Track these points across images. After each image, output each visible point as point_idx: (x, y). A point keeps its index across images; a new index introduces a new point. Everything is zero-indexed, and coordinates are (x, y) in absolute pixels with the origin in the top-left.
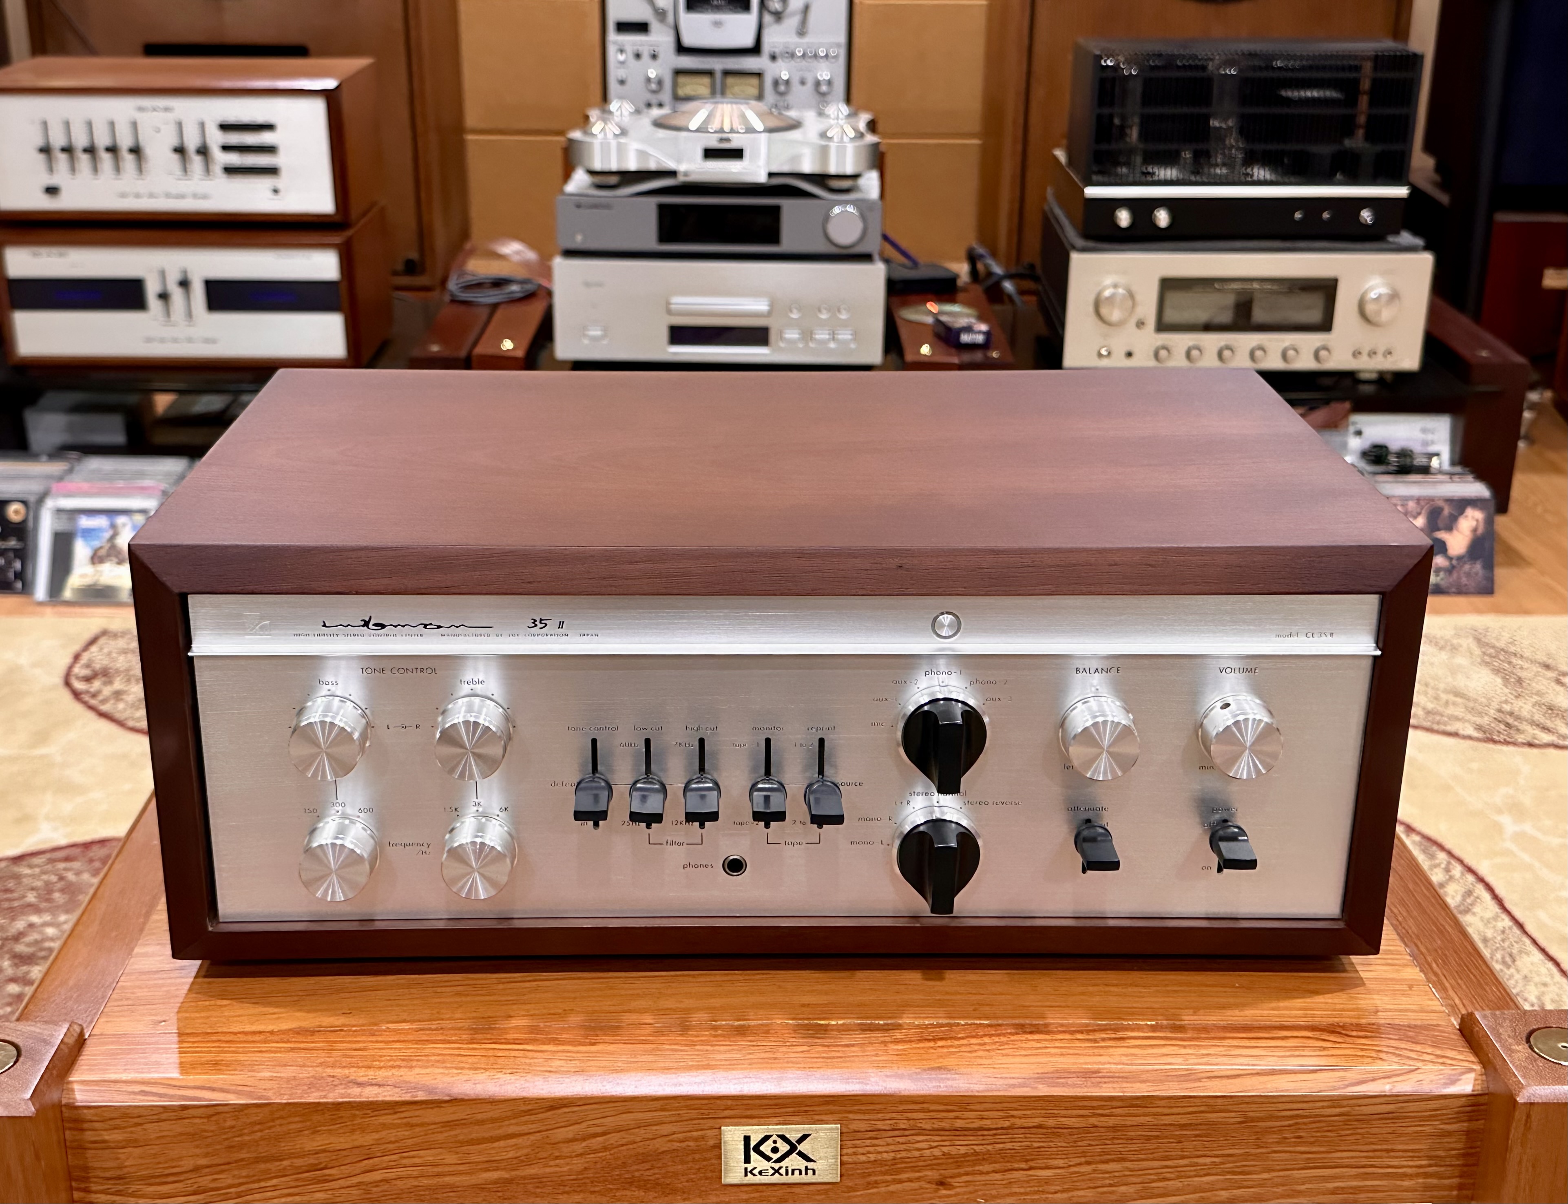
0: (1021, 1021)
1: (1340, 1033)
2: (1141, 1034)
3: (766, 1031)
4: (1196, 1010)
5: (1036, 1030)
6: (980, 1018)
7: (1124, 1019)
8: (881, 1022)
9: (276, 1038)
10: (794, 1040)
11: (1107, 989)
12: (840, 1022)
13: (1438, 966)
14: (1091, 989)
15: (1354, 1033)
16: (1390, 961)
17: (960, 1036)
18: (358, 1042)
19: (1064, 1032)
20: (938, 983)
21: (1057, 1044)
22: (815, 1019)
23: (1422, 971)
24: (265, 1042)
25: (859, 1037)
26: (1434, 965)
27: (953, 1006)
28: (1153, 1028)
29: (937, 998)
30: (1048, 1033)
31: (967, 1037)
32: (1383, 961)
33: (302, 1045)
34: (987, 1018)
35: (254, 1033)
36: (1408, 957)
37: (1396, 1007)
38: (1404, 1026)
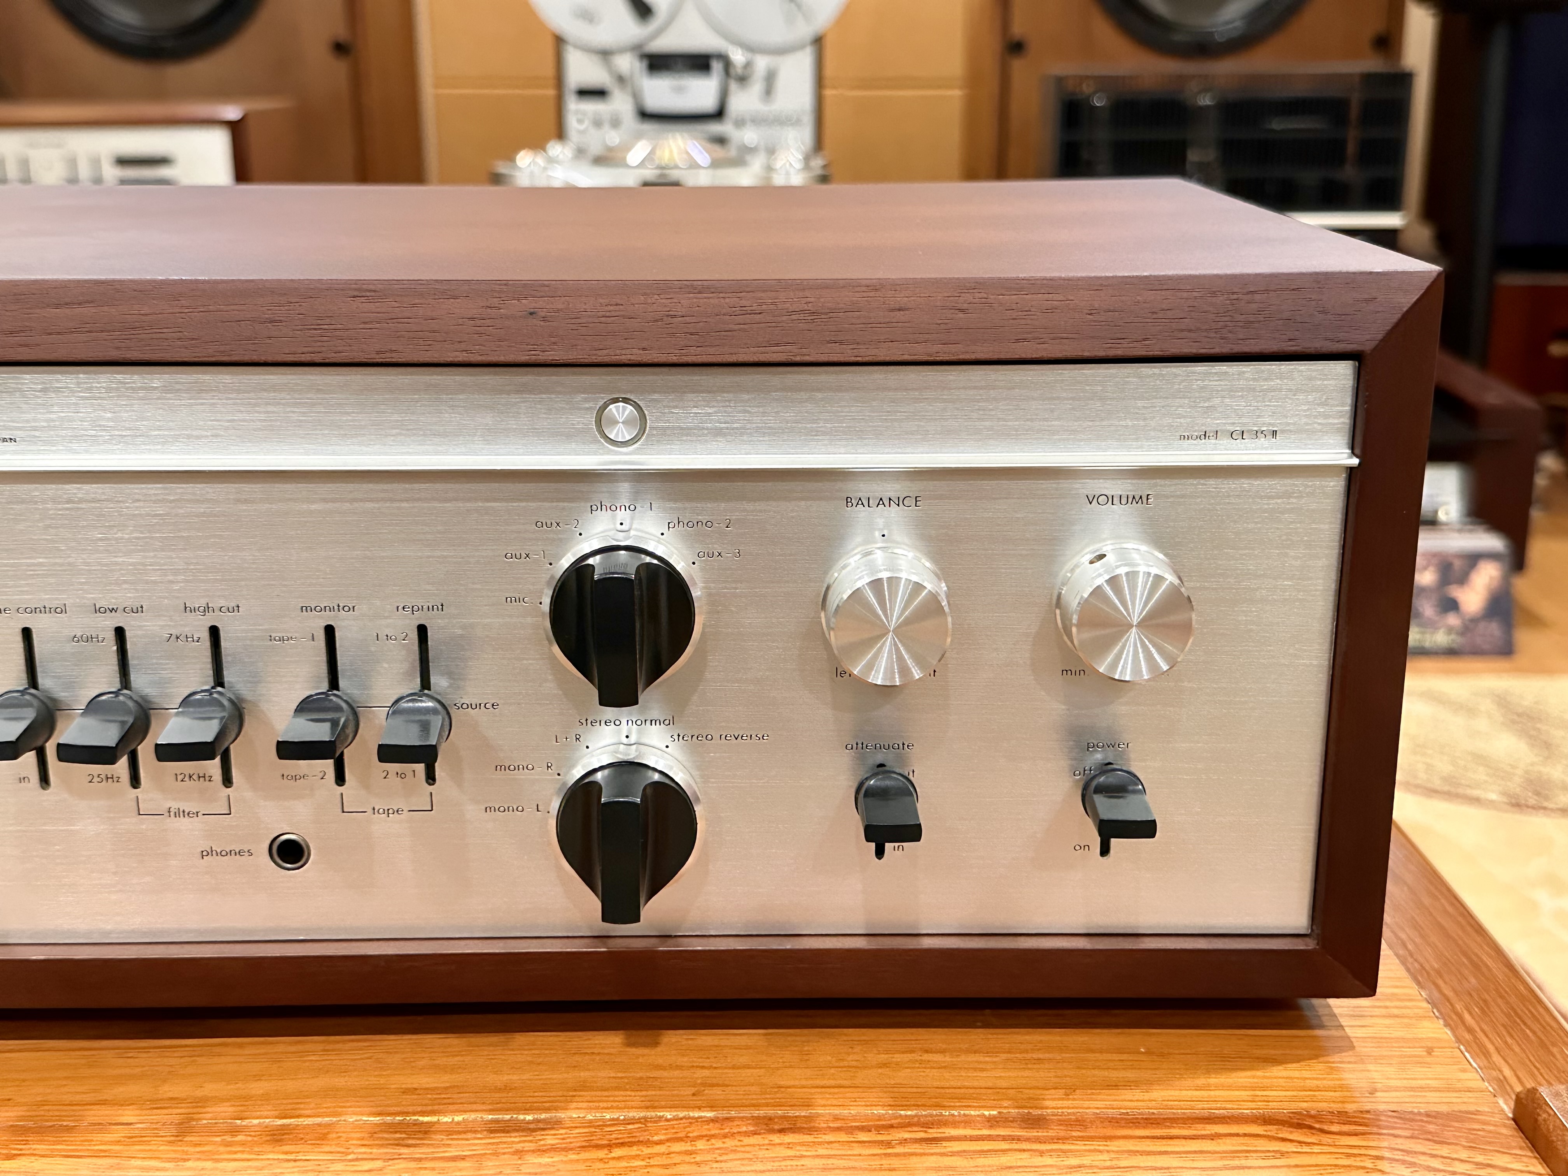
0: (770, 1112)
1: (1311, 1128)
2: (968, 1132)
3: (321, 1136)
4: (1070, 1090)
5: (791, 1126)
6: (700, 1108)
7: (944, 1107)
8: (529, 1118)
10: (363, 1150)
11: (926, 1057)
13: (1473, 1018)
14: (898, 1057)
15: (1335, 1128)
16: (1396, 1011)
17: (656, 1138)
19: (838, 1129)
20: (646, 1051)
21: (821, 1151)
22: (414, 1114)
23: (1447, 1025)
25: (478, 1144)
26: (1467, 1017)
27: (661, 1089)
28: (992, 1122)
29: (638, 1075)
30: (810, 1131)
31: (668, 1140)
32: (1383, 1011)
34: (712, 1107)
36: (1425, 1005)
37: (1405, 1083)
38: (1419, 1114)
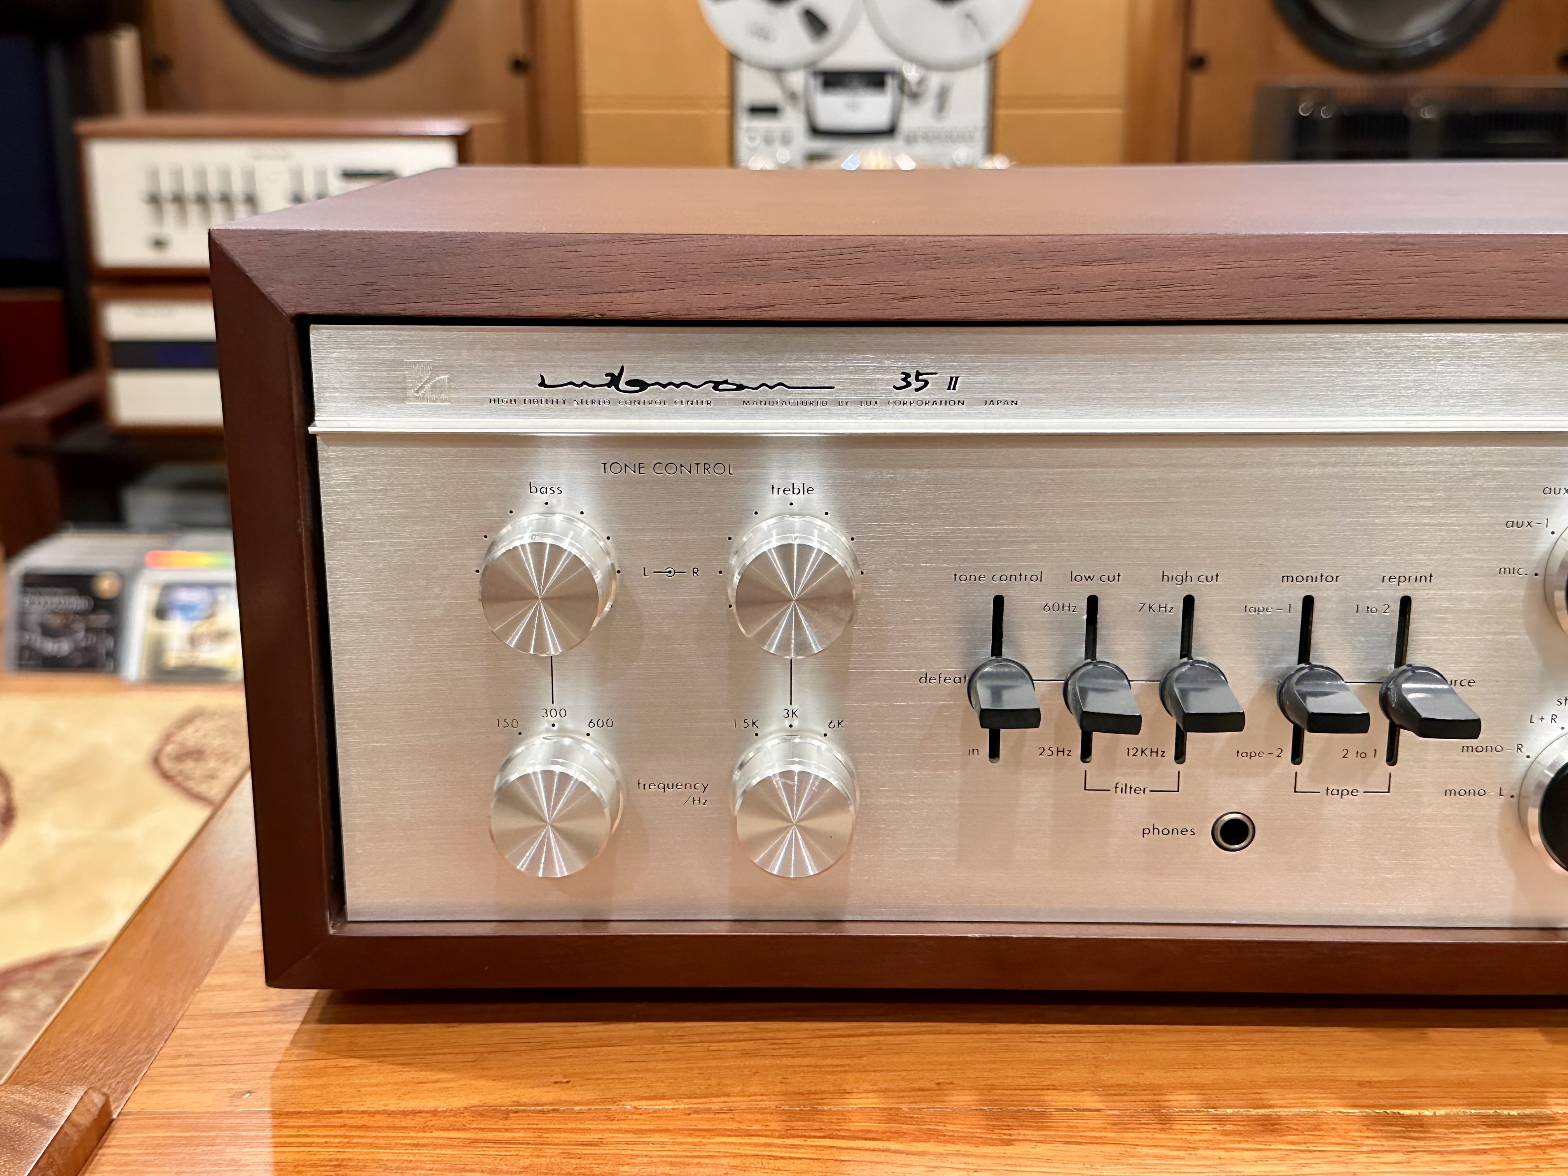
3: (1315, 1127)
8: (1515, 1113)
9: (443, 1122)
12: (1441, 1112)
18: (589, 1130)
22: (1392, 1107)
24: (424, 1129)
33: (490, 1135)
35: (404, 1113)
